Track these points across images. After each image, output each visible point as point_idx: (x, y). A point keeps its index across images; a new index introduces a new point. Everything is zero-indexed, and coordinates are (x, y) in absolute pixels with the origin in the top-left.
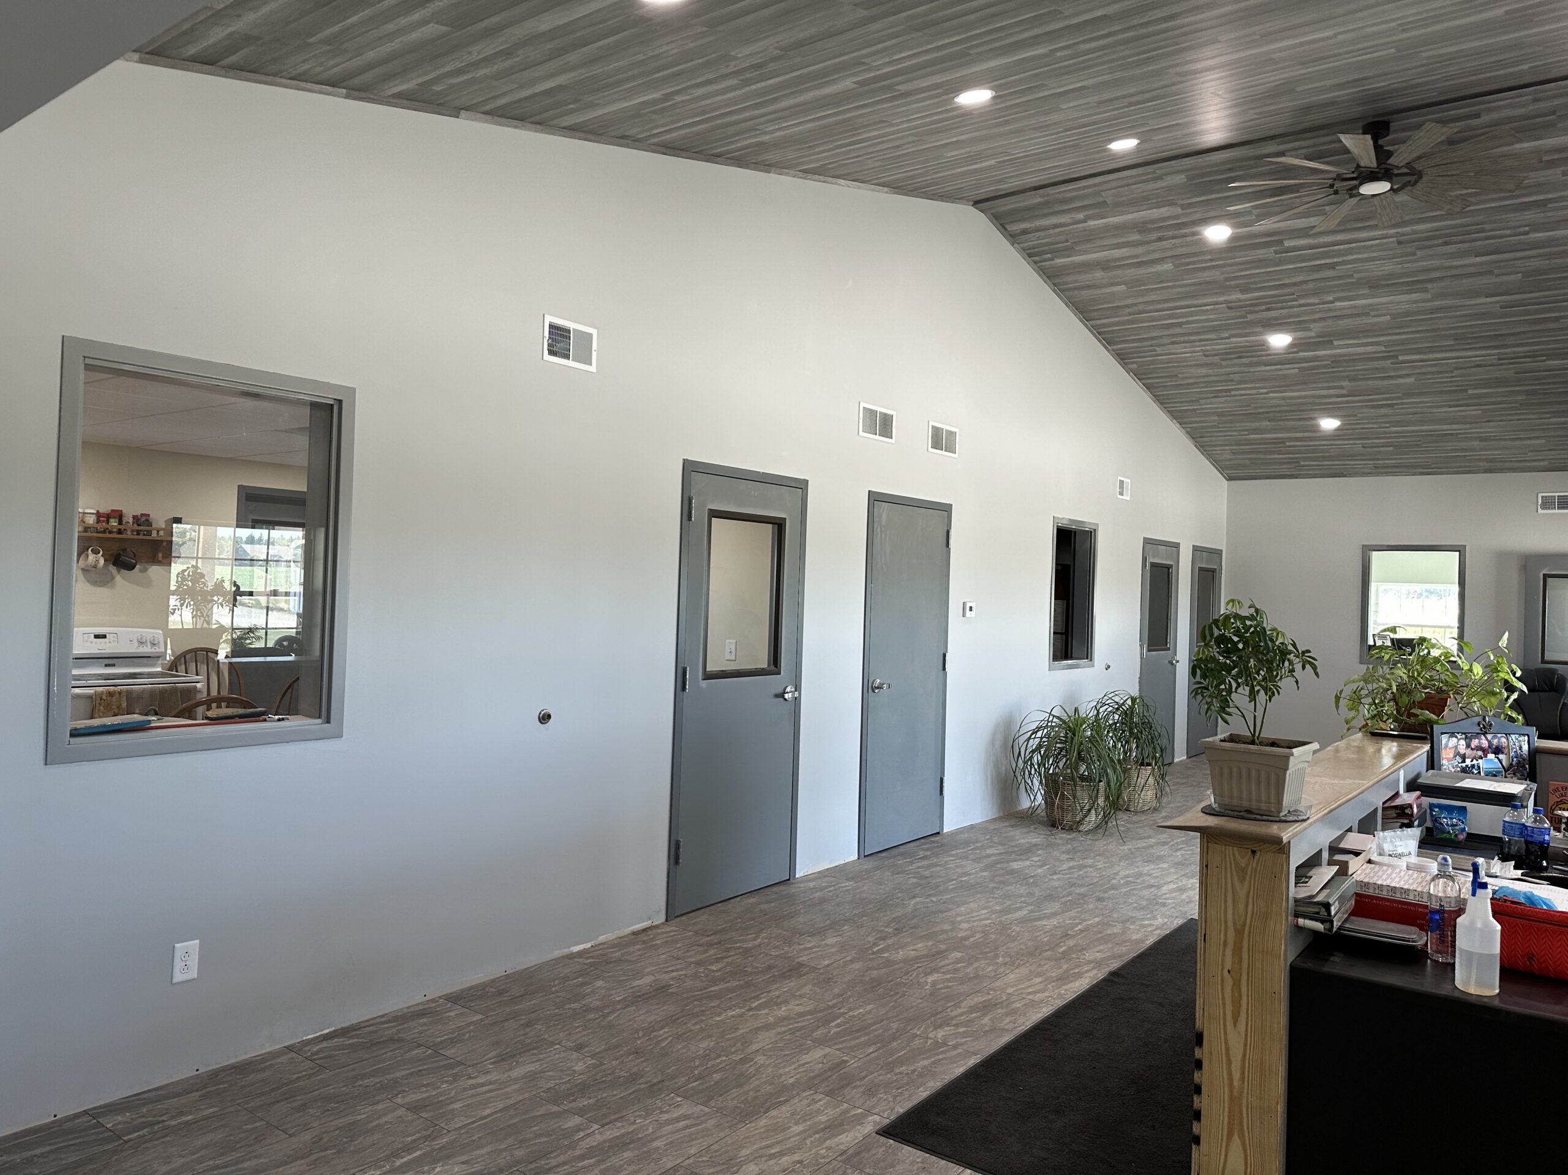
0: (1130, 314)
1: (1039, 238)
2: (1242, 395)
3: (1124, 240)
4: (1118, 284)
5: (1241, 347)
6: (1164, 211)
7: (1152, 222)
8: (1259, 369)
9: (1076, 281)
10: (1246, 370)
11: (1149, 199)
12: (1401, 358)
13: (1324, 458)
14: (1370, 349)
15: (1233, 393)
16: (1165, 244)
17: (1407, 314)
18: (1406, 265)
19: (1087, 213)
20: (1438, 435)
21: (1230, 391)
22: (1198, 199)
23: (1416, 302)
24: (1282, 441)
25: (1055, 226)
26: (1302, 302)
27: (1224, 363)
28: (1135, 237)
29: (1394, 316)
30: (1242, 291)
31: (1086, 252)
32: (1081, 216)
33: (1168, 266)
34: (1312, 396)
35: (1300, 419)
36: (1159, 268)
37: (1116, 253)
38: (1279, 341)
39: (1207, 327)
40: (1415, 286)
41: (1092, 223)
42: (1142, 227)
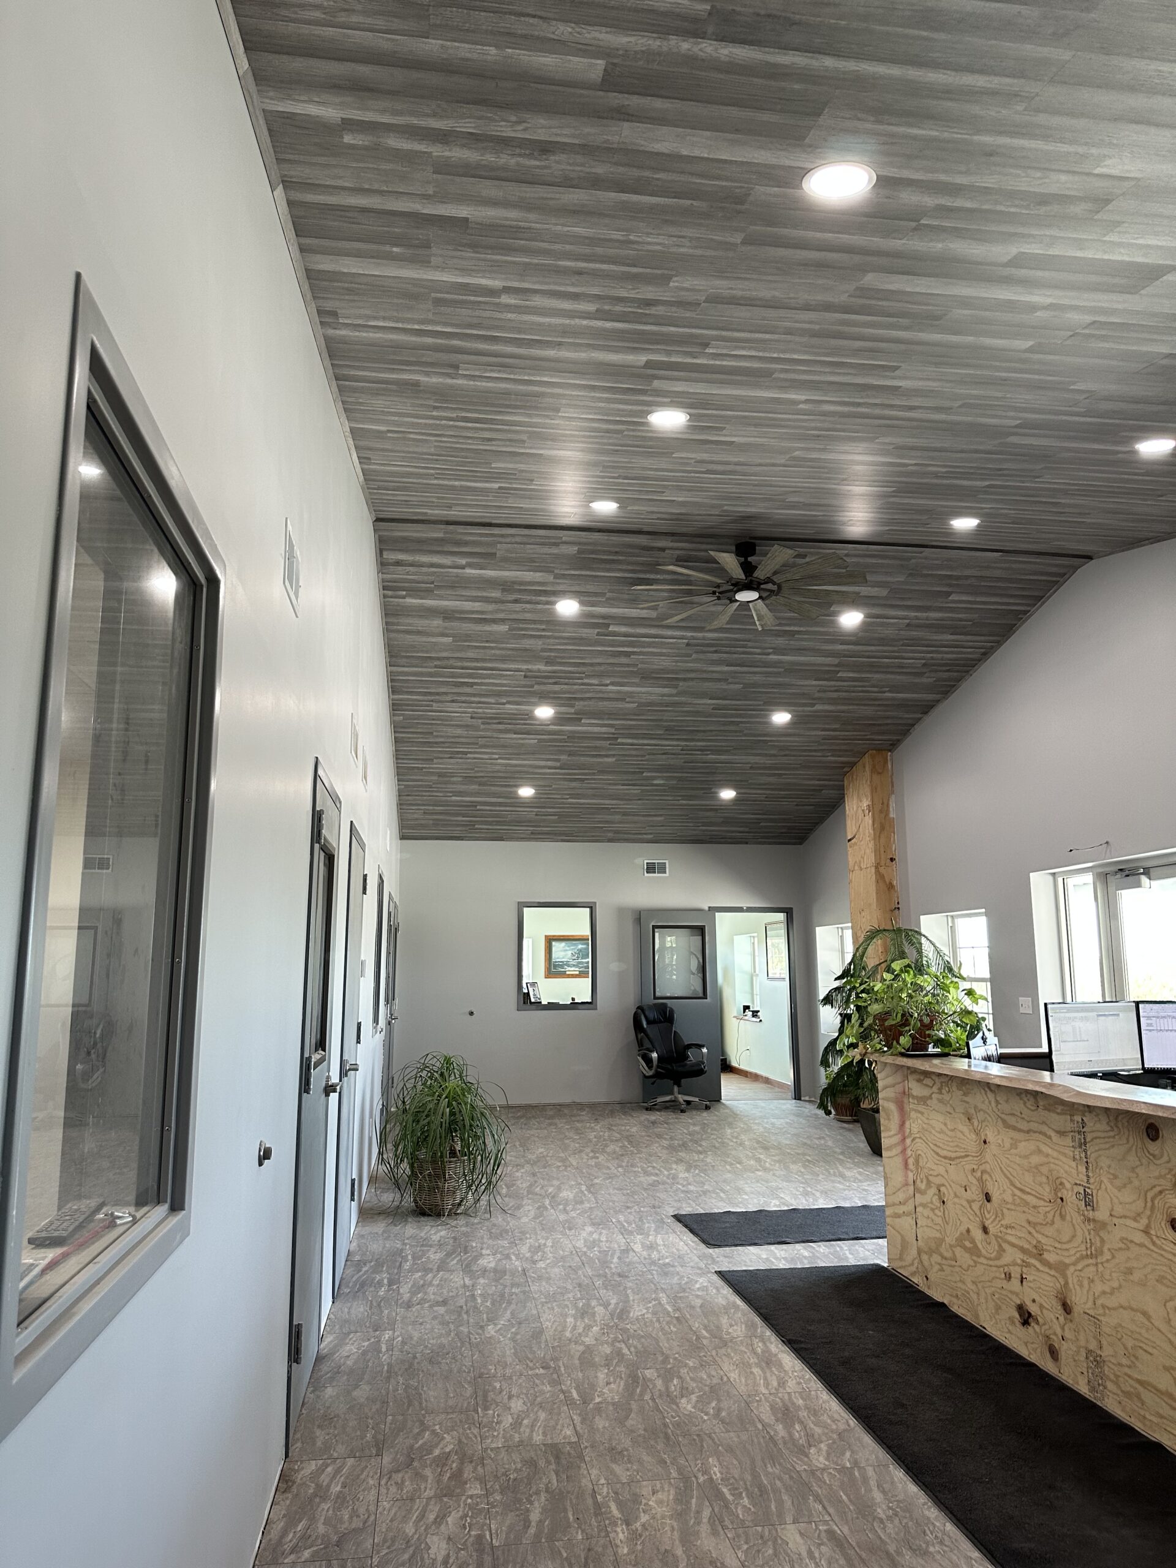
0: (436, 667)
1: (408, 574)
2: (475, 758)
3: (485, 594)
4: (447, 635)
5: (509, 714)
6: (538, 576)
7: (521, 583)
8: (508, 736)
9: (410, 624)
10: (495, 735)
11: (535, 562)
12: (619, 740)
13: (498, 823)
14: (604, 729)
15: (469, 755)
16: (518, 607)
17: (651, 704)
18: (679, 664)
19: (469, 560)
20: (597, 809)
21: (466, 753)
22: (573, 572)
23: (663, 695)
24: (474, 804)
25: (432, 565)
26: (586, 681)
27: (482, 727)
28: (496, 594)
29: (641, 704)
30: (547, 663)
31: (441, 598)
32: (463, 562)
33: (504, 628)
34: (531, 766)
35: (506, 786)
36: (495, 628)
37: (468, 605)
38: (544, 712)
39: (495, 691)
40: (672, 682)
41: (469, 571)
42: (506, 586)
